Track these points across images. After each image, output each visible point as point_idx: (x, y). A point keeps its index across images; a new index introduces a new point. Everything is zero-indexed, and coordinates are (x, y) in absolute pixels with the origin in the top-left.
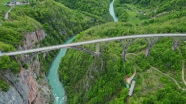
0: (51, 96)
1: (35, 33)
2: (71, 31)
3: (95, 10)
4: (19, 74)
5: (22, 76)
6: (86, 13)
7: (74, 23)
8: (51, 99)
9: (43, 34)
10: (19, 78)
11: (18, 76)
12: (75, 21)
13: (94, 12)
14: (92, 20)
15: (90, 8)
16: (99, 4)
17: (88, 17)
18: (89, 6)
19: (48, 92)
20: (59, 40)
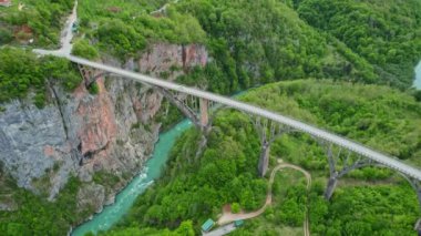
0: (137, 165)
1: (180, 48)
2: (270, 73)
3: (370, 47)
4: (71, 95)
5: (77, 99)
6: (342, 45)
7: (288, 58)
8: (134, 170)
9: (204, 58)
10: (69, 101)
11: (68, 97)
12: (292, 55)
13: (364, 50)
14: (339, 66)
15: (358, 36)
16: (397, 33)
17: (338, 55)
18: (362, 30)
19: (138, 157)
20: (231, 81)
